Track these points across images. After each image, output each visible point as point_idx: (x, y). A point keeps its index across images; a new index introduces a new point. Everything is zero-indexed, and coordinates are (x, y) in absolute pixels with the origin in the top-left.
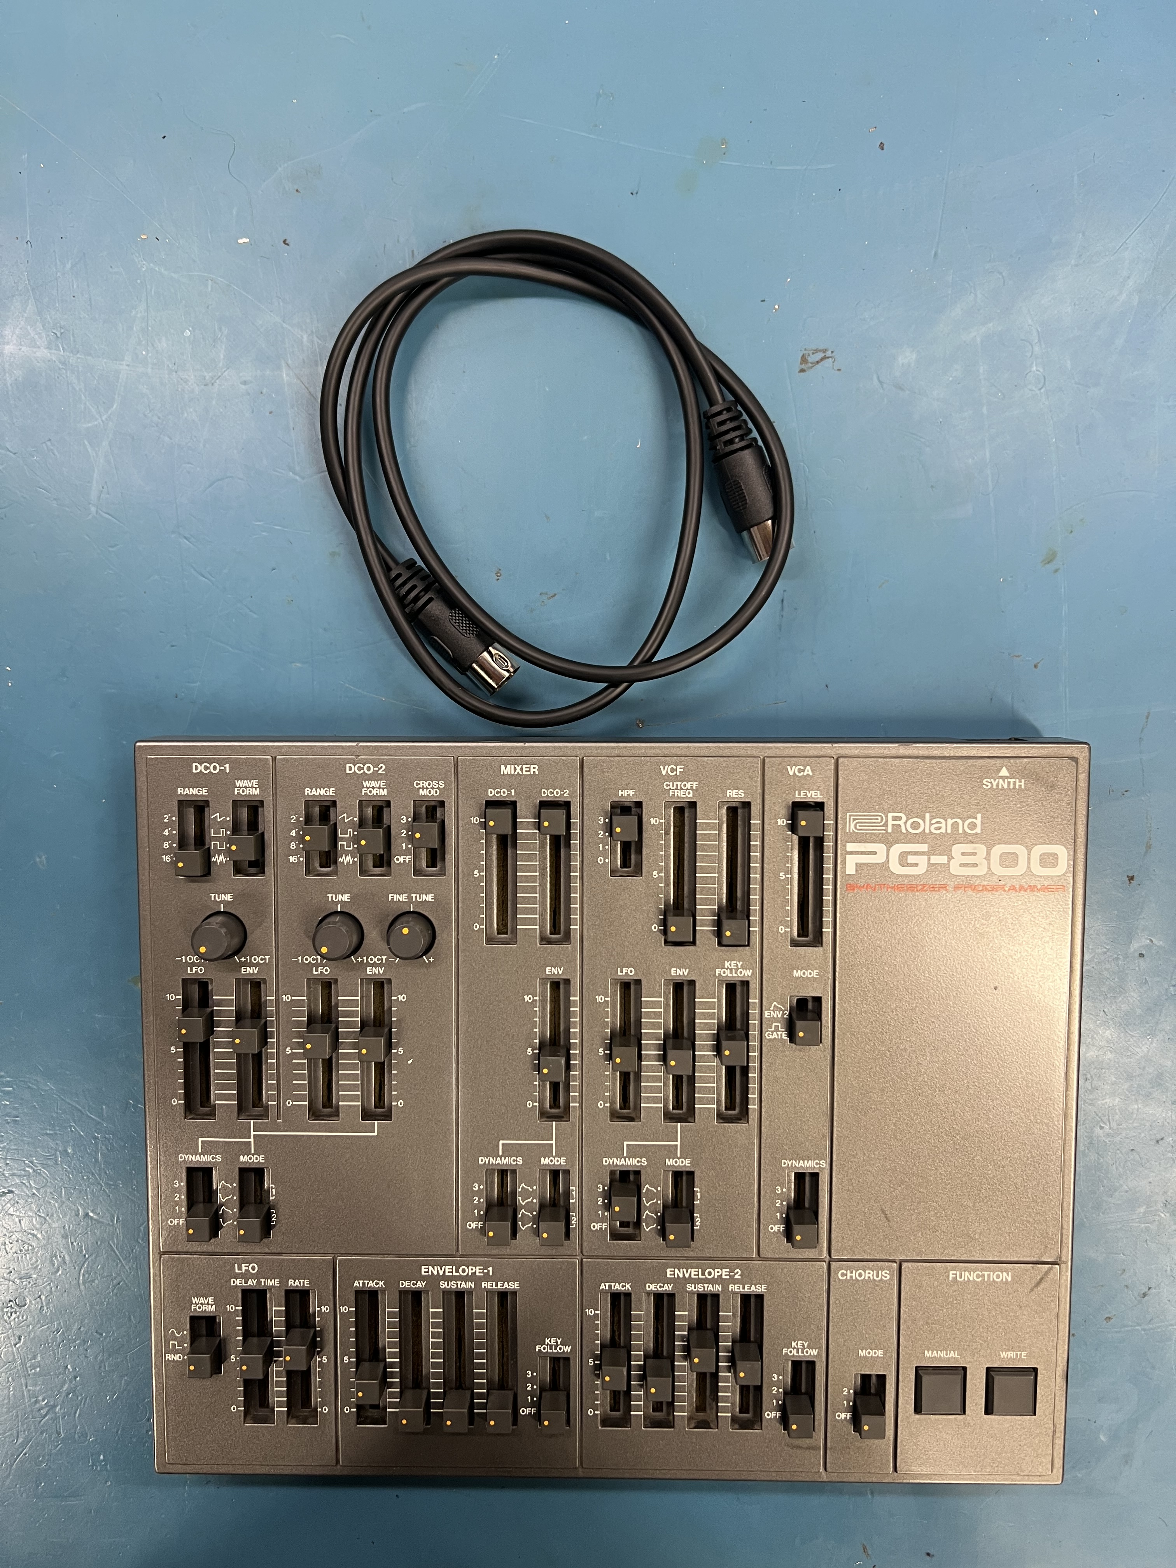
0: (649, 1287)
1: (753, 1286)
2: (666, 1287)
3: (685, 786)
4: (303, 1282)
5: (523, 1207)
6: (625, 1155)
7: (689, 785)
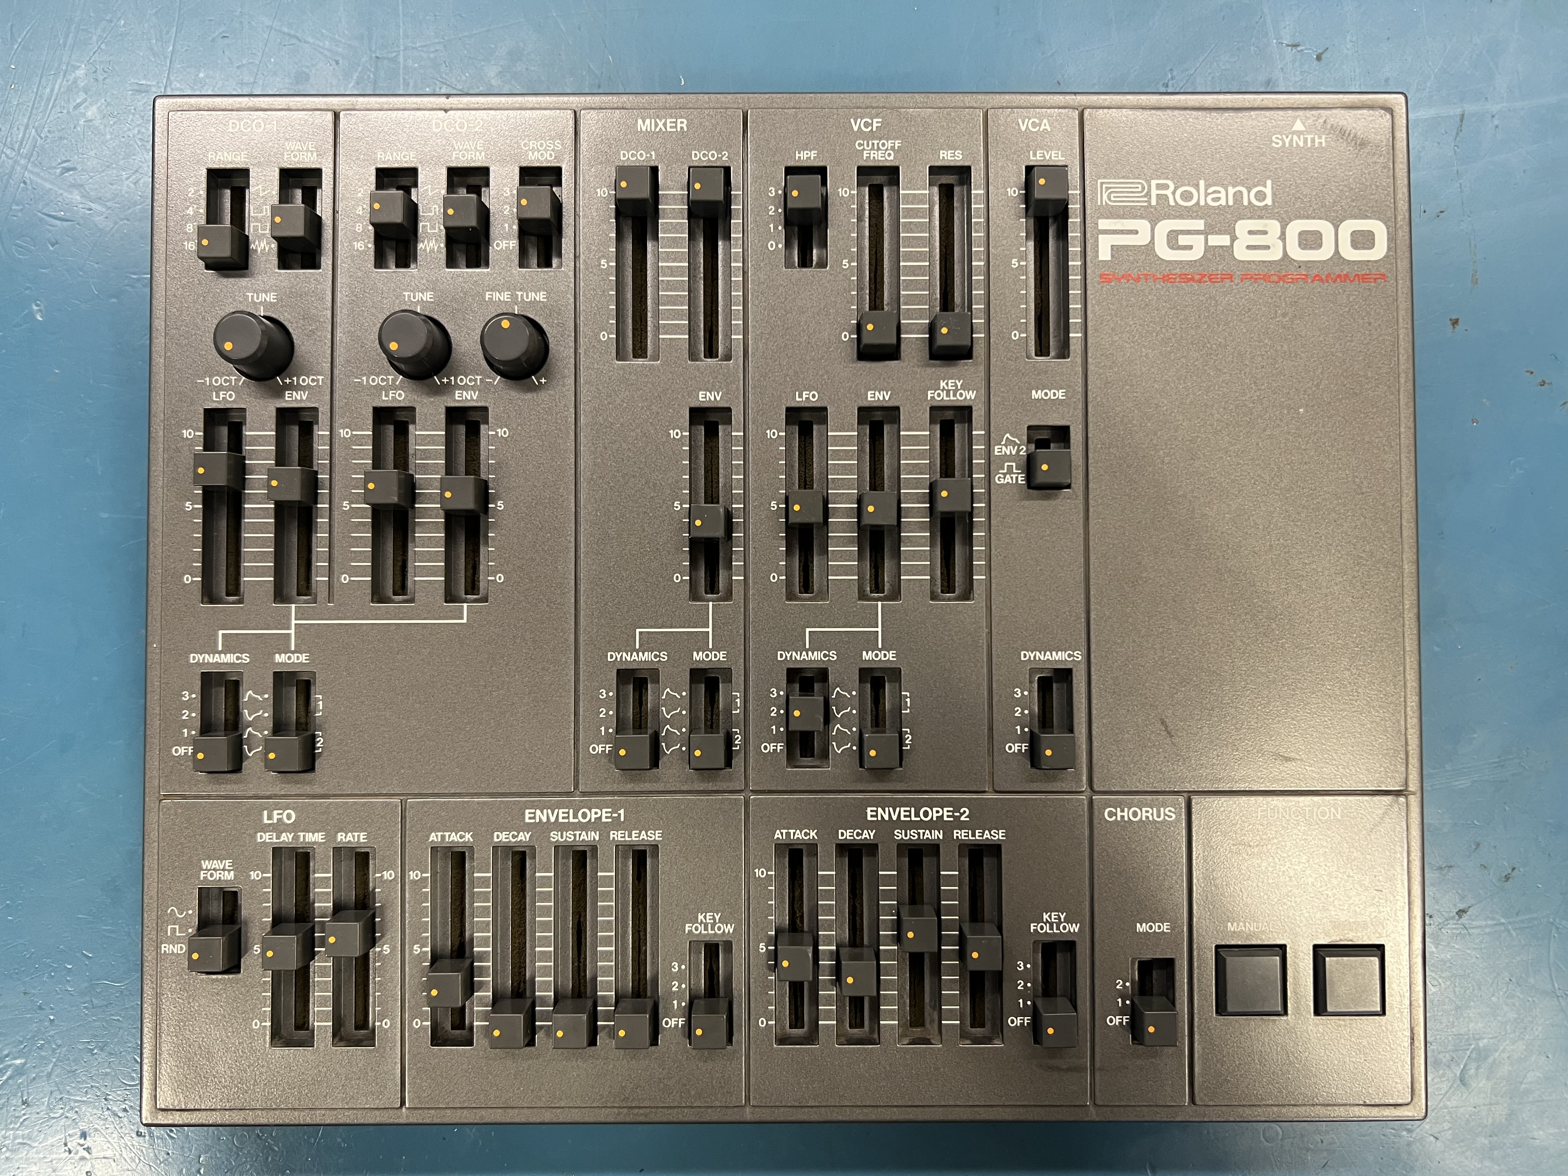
0: (842, 834)
1: (987, 832)
2: (865, 835)
3: (883, 145)
4: (359, 836)
5: (668, 721)
6: (807, 646)
7: (889, 144)
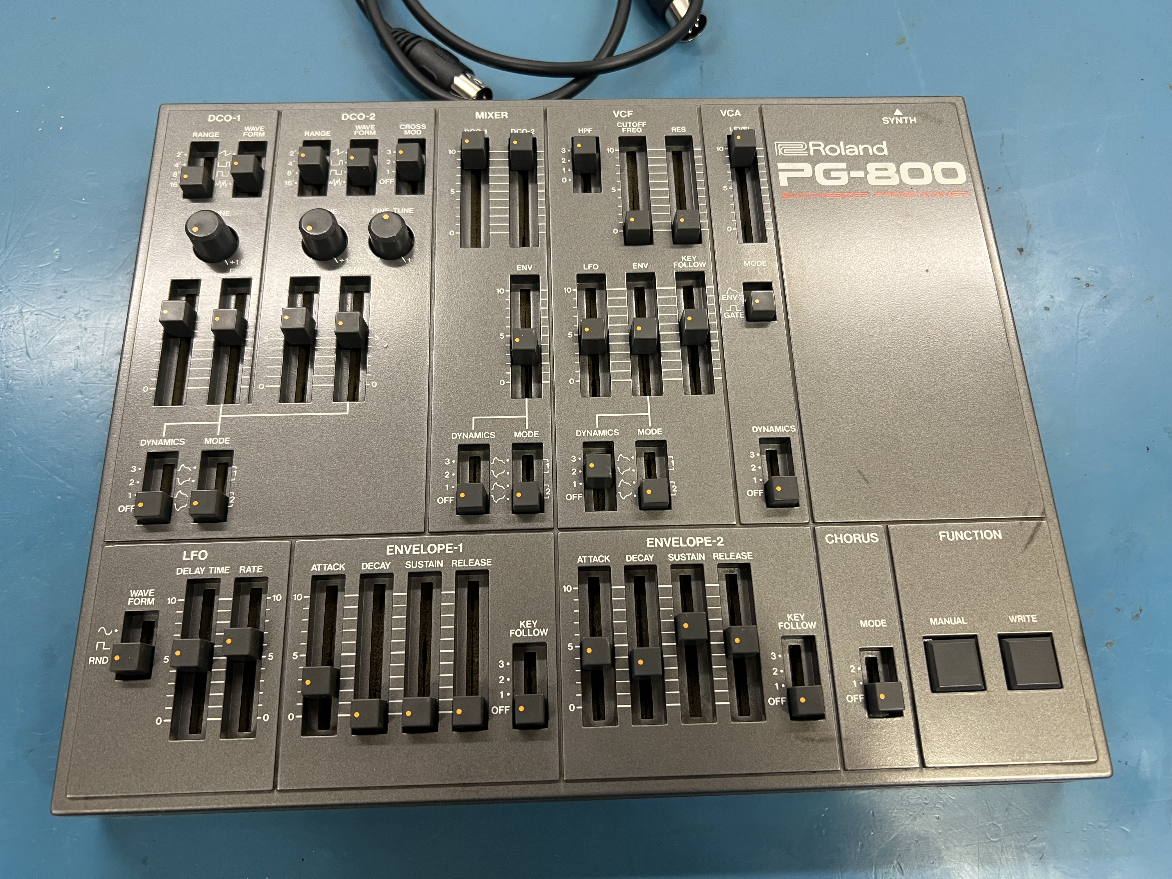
0: (629, 558)
1: (738, 554)
2: (646, 558)
3: (635, 124)
4: (256, 569)
5: (496, 480)
6: (597, 427)
7: (639, 124)
